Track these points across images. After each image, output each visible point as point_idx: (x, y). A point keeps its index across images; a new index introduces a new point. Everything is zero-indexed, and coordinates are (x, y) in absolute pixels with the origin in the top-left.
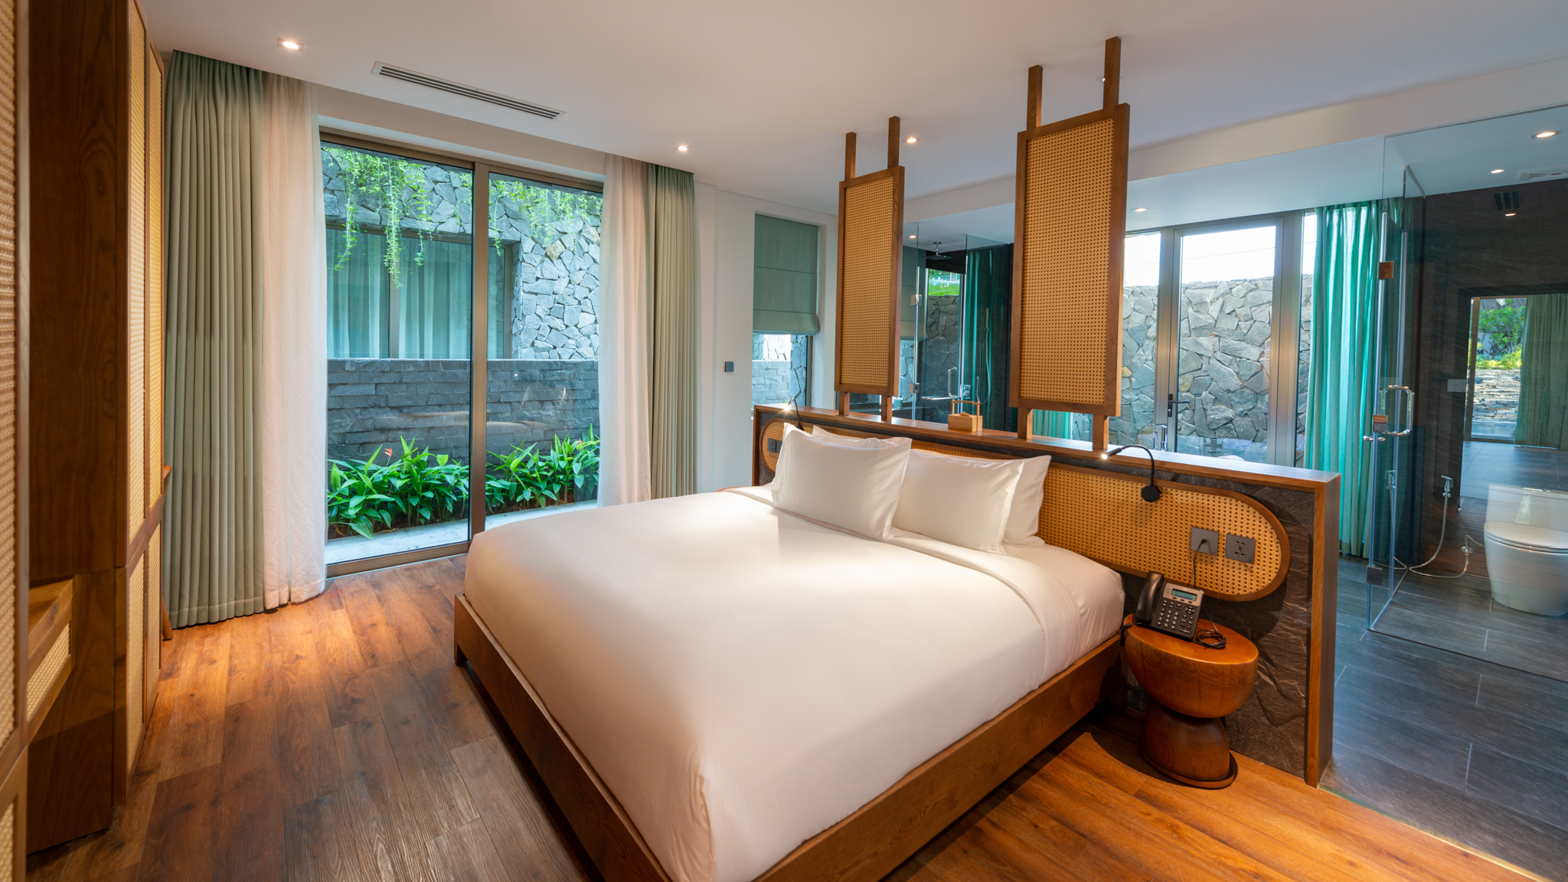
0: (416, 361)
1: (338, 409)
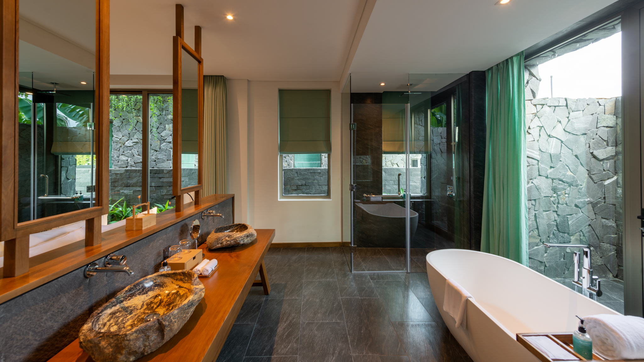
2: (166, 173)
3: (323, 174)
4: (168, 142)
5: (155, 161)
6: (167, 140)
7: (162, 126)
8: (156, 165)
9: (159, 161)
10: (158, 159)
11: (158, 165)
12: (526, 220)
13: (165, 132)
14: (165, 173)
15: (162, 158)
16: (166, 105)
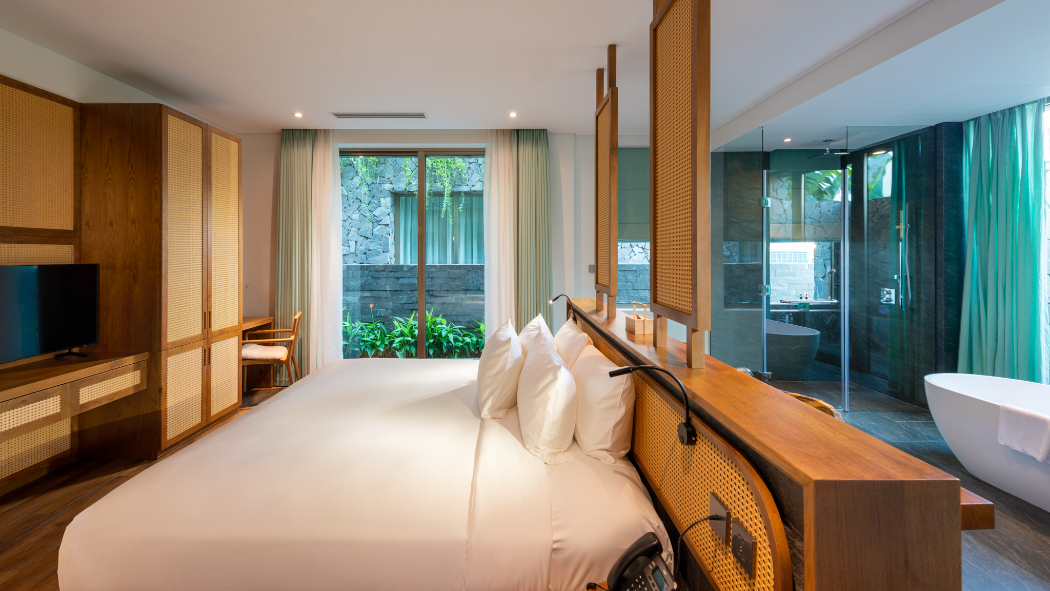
0: (435, 265)
1: (401, 291)
2: (406, 271)
3: (640, 273)
4: (384, 225)
5: (365, 253)
6: (383, 222)
7: (376, 201)
8: (367, 259)
9: (371, 254)
10: (370, 250)
11: (370, 259)
12: (1046, 333)
13: (379, 209)
14: (404, 271)
15: (375, 248)
16: (381, 168)
